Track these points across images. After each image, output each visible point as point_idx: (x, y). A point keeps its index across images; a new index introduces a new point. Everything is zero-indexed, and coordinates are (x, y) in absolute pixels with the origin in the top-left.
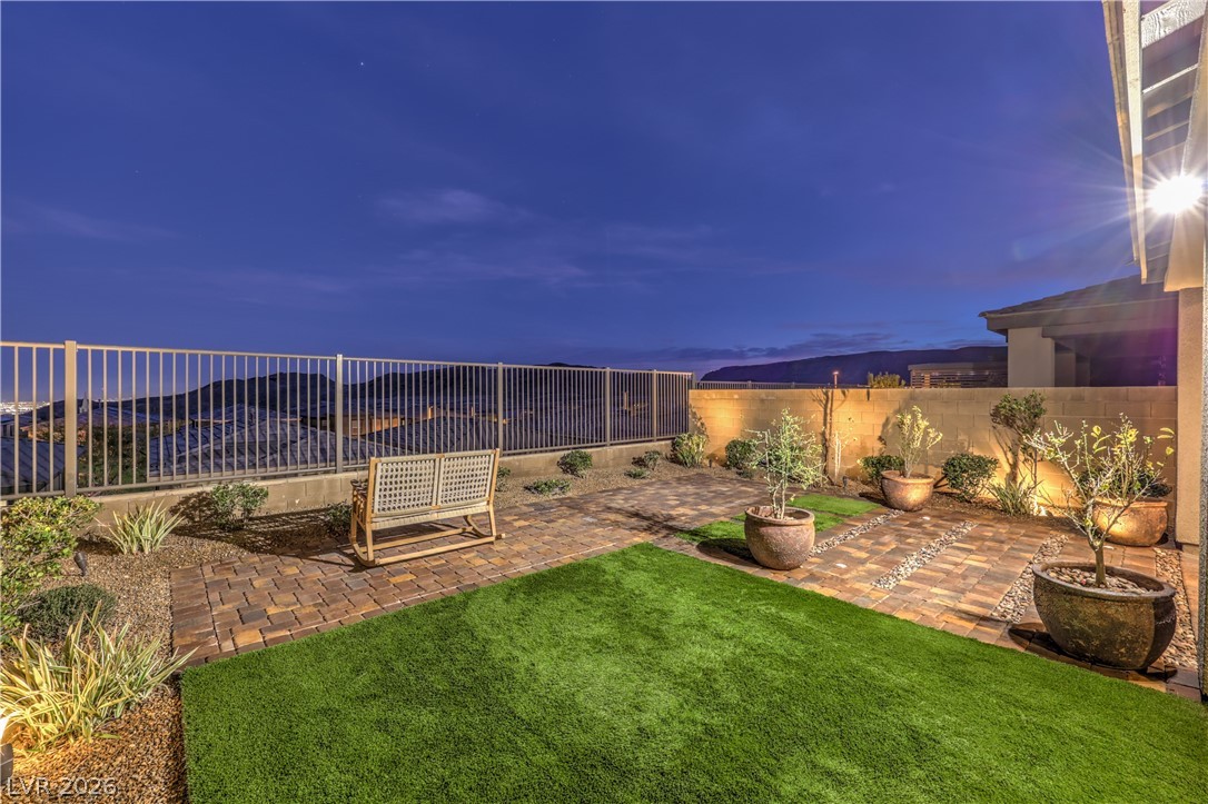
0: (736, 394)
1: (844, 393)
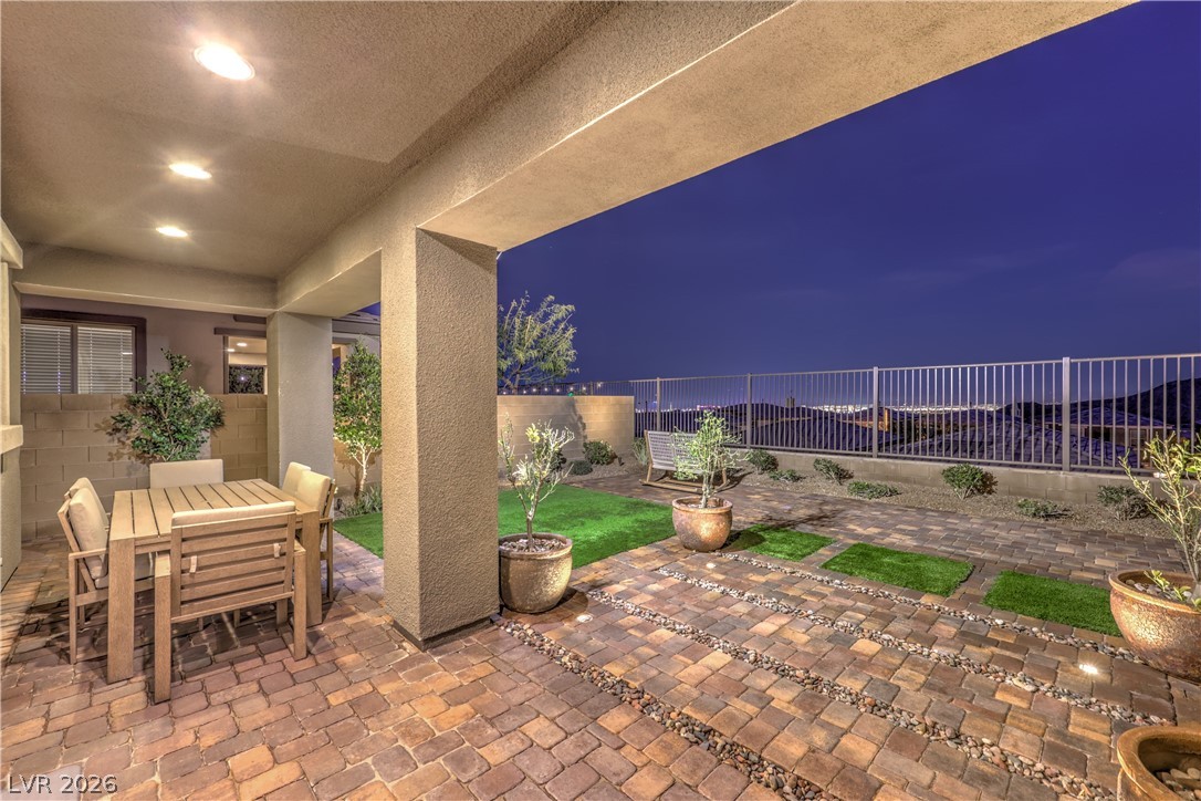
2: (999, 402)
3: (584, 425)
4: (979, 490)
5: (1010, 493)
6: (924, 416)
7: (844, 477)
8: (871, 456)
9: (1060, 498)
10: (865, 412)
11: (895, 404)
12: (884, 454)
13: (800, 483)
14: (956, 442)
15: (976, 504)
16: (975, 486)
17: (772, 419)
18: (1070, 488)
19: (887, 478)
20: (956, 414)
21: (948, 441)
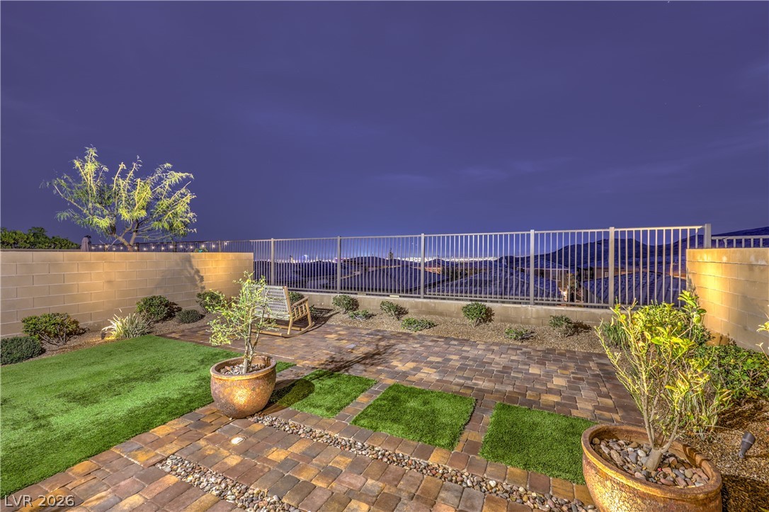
2: (496, 255)
3: (202, 279)
4: (484, 319)
5: (501, 321)
6: (461, 264)
7: (403, 313)
8: (419, 297)
9: (528, 323)
10: (430, 262)
11: (448, 257)
12: (427, 295)
13: (371, 320)
14: (476, 281)
15: (481, 331)
16: (482, 317)
17: (376, 267)
18: (534, 316)
19: (429, 313)
20: (476, 263)
21: (471, 280)
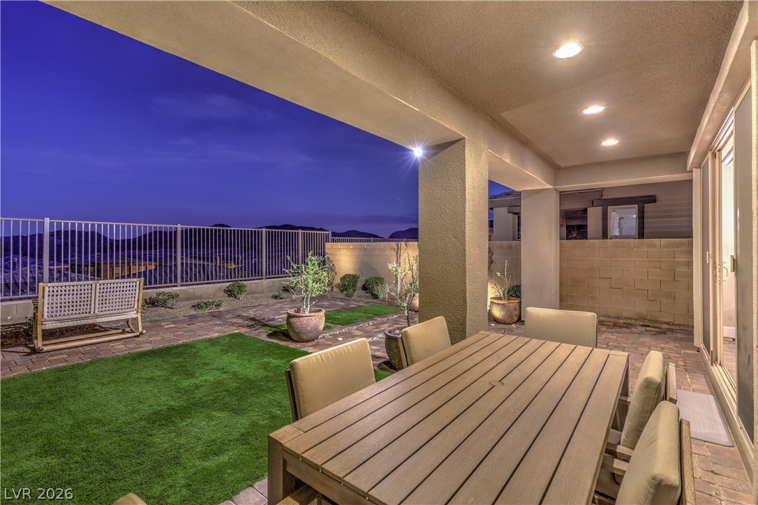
0: (351, 245)
1: (406, 245)
8: (176, 286)
12: (185, 283)
